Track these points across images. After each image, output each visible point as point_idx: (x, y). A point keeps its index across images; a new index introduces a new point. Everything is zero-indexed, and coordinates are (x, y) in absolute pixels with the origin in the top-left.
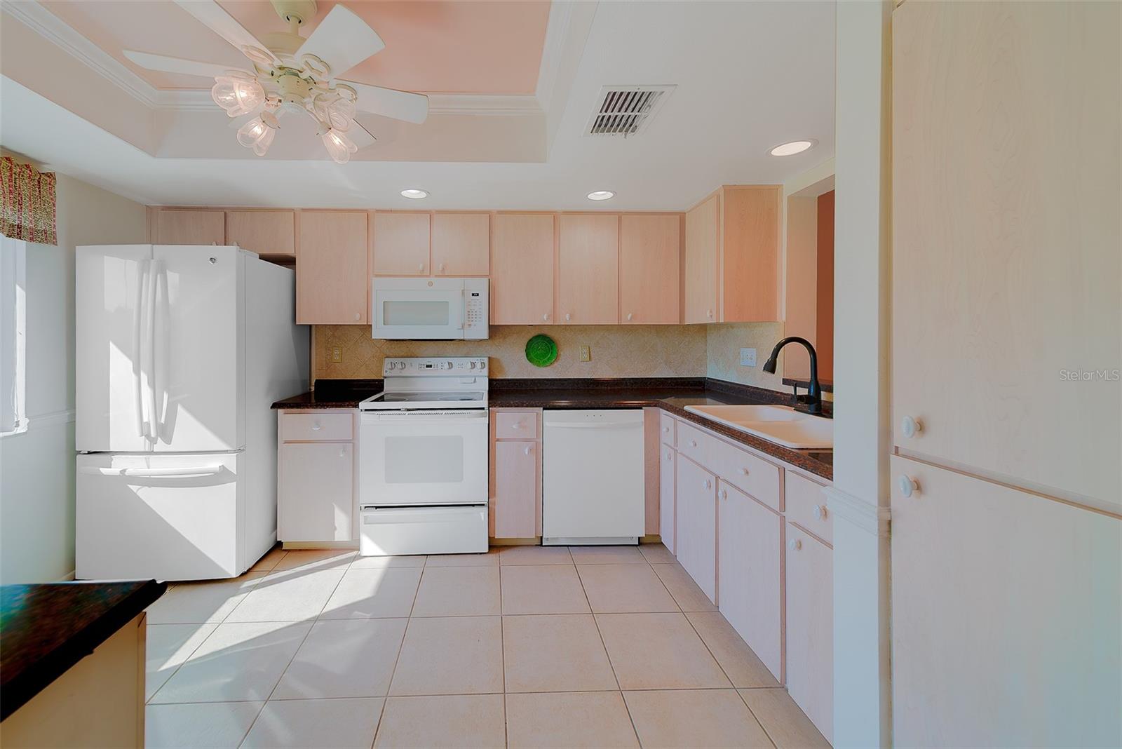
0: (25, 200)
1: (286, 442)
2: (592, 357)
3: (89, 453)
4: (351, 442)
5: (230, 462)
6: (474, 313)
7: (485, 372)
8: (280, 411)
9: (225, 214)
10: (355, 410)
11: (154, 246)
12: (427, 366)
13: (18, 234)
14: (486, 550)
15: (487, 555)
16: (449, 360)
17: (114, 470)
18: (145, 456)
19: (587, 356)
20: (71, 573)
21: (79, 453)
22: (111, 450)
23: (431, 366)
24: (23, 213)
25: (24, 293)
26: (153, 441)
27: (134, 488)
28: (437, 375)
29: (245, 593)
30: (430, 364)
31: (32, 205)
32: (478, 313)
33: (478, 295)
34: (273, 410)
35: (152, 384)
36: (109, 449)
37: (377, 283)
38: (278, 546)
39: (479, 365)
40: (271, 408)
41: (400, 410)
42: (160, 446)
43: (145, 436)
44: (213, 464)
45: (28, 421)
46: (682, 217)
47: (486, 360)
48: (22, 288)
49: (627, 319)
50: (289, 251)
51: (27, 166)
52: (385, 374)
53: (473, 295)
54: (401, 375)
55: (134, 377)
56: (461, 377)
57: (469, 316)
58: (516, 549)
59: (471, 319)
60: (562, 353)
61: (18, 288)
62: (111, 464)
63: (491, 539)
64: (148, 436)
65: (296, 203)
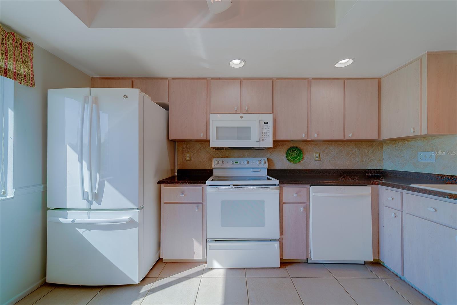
0: (11, 54)
1: (166, 203)
2: (321, 158)
3: (55, 209)
4: (201, 203)
5: (135, 215)
6: (265, 133)
7: (266, 166)
8: (162, 185)
9: (132, 81)
10: (204, 185)
11: (92, 88)
12: (236, 163)
13: (4, 74)
14: (278, 265)
15: (279, 269)
16: (247, 159)
17: (69, 220)
18: (87, 211)
19: (318, 158)
20: (44, 279)
21: (49, 209)
22: (67, 208)
23: (237, 163)
24: (8, 61)
25: (13, 113)
26: (90, 203)
27: (80, 231)
28: (241, 167)
29: (143, 297)
30: (237, 161)
31: (16, 58)
32: (267, 133)
33: (267, 123)
34: (158, 185)
35: (90, 168)
36: (66, 207)
37: (212, 117)
38: (160, 260)
39: (263, 162)
40: (157, 183)
41: (229, 185)
42: (95, 205)
43: (86, 199)
44: (125, 217)
45: (14, 190)
46: (379, 80)
47: (266, 160)
48: (12, 110)
49: (349, 136)
50: (166, 101)
51: (13, 34)
52: (213, 167)
53: (265, 123)
54: (222, 167)
55: (79, 164)
56: (252, 168)
57: (263, 135)
58: (295, 265)
59: (263, 136)
60: (305, 156)
61: (9, 110)
62: (67, 217)
63: (281, 259)
64: (87, 200)
65: (170, 75)
